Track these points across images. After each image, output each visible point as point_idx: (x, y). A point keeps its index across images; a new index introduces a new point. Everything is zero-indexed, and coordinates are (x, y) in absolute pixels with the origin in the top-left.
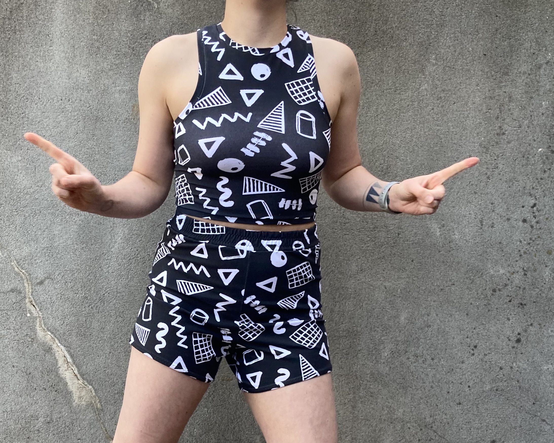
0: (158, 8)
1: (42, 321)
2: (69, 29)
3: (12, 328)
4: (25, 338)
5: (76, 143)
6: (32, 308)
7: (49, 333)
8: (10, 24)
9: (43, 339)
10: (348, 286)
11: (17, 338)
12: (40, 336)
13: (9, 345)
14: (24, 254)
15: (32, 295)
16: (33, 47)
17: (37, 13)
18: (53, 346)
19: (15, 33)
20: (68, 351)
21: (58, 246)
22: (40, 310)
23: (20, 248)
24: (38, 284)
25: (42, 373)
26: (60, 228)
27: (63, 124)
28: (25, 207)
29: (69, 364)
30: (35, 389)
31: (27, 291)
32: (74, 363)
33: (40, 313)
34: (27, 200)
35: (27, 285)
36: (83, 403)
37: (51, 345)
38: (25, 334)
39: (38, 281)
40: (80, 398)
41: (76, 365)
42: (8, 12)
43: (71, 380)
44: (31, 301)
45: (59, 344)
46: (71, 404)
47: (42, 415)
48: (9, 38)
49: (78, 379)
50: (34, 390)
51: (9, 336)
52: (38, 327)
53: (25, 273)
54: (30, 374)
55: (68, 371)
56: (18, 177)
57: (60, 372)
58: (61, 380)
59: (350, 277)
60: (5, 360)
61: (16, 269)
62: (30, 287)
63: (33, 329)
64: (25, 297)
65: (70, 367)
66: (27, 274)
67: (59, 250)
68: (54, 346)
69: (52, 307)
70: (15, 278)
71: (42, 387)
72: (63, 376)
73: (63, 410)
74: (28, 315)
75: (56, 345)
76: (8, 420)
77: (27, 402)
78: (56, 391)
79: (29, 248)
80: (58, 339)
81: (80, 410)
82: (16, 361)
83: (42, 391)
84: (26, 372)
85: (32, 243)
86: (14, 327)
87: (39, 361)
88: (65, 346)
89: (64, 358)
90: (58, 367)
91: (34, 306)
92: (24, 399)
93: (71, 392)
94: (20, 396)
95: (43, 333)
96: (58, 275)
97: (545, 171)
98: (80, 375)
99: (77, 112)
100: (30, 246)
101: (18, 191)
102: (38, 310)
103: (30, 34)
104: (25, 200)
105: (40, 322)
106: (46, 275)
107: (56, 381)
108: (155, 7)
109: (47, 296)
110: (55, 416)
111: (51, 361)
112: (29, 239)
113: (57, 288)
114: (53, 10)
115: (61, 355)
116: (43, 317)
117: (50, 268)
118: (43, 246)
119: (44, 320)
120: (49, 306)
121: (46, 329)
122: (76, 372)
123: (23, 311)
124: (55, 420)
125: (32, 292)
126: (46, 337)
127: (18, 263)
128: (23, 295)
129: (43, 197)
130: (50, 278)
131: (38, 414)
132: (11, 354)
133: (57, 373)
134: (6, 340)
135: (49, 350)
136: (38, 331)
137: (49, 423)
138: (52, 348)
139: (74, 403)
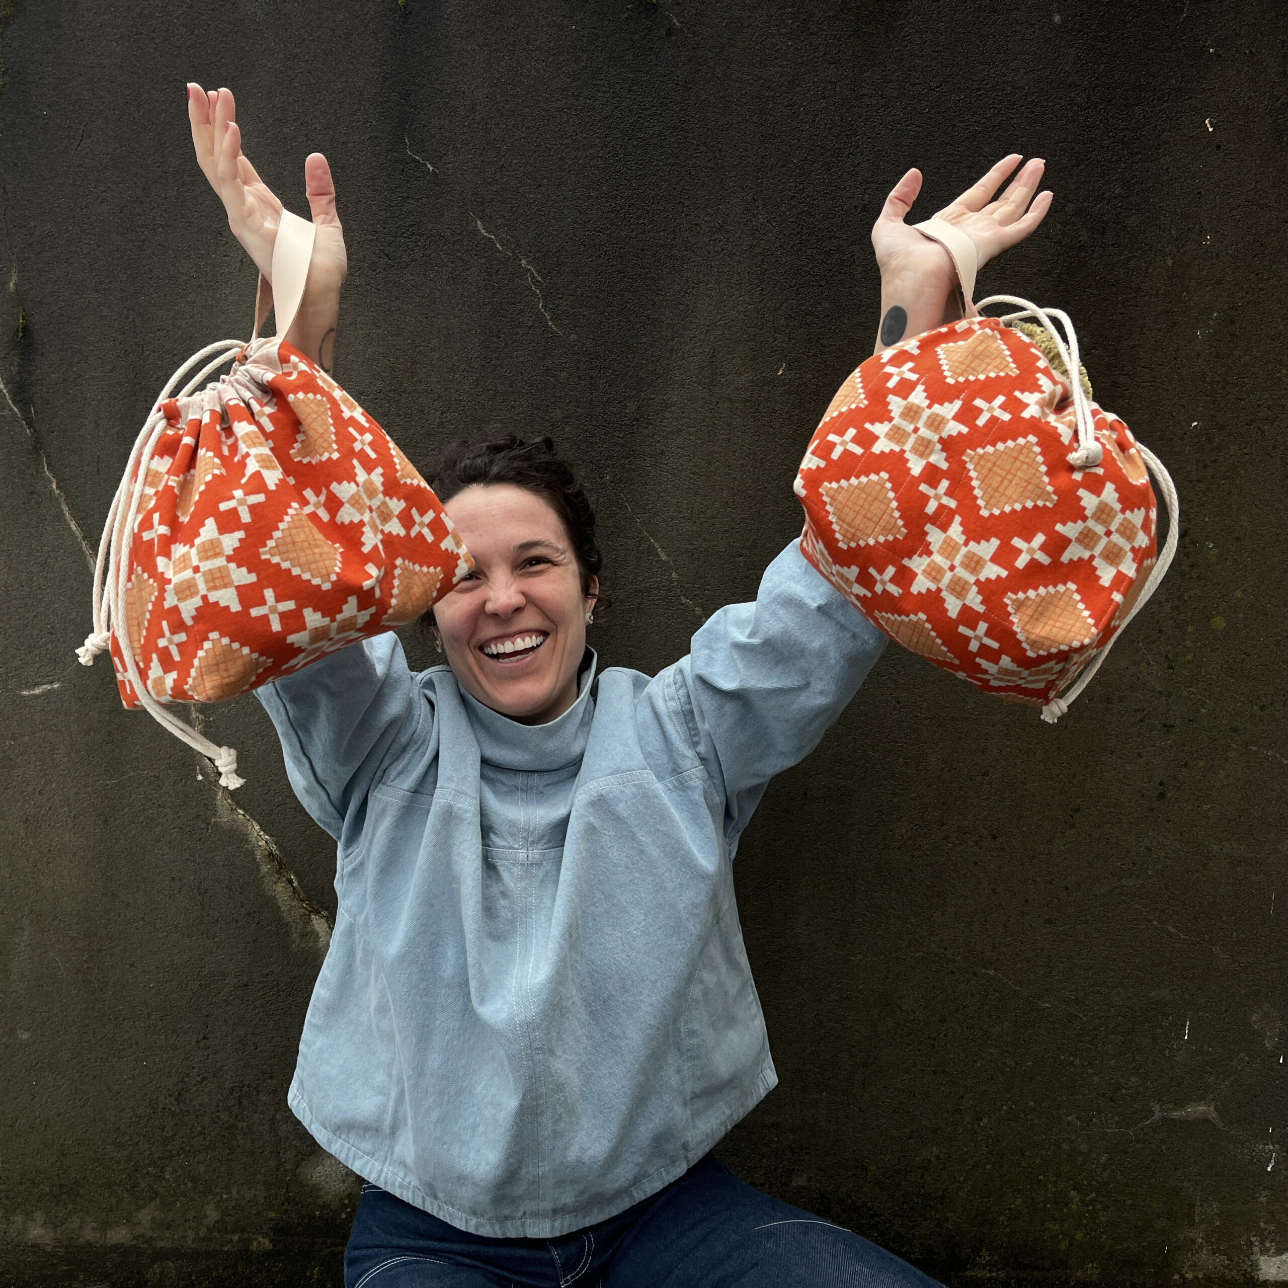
4: (195, 822)
6: (206, 764)
7: (241, 811)
9: (229, 824)
11: (177, 824)
12: (224, 818)
18: (249, 837)
20: (280, 845)
25: (230, 889)
30: (217, 921)
36: (312, 944)
37: (245, 835)
38: (195, 815)
41: (296, 871)
43: (286, 900)
45: (262, 833)
46: (288, 948)
47: (231, 971)
49: (302, 899)
50: (215, 923)
51: (162, 821)
52: (218, 800)
54: (206, 891)
55: (280, 884)
57: (265, 886)
58: (270, 903)
63: (210, 804)
65: (284, 875)
68: (252, 837)
71: (231, 916)
72: (270, 893)
73: (273, 960)
74: (199, 777)
75: (255, 834)
76: (166, 982)
77: (202, 948)
78: (258, 924)
80: (258, 822)
82: (179, 869)
83: (231, 924)
84: (198, 890)
86: (172, 802)
88: (273, 836)
90: (260, 876)
91: (210, 760)
92: (197, 941)
93: (287, 924)
94: (189, 936)
95: (228, 811)
97: (1205, 466)
98: (304, 891)
105: (223, 791)
107: (257, 905)
110: (257, 973)
111: (247, 865)
121: (233, 802)
122: (297, 885)
123: (187, 767)
124: (257, 981)
126: (236, 819)
131: (225, 969)
132: (168, 854)
133: (259, 888)
134: (158, 829)
135: (242, 844)
136: (219, 807)
137: (246, 986)
138: (247, 839)
139: (294, 946)
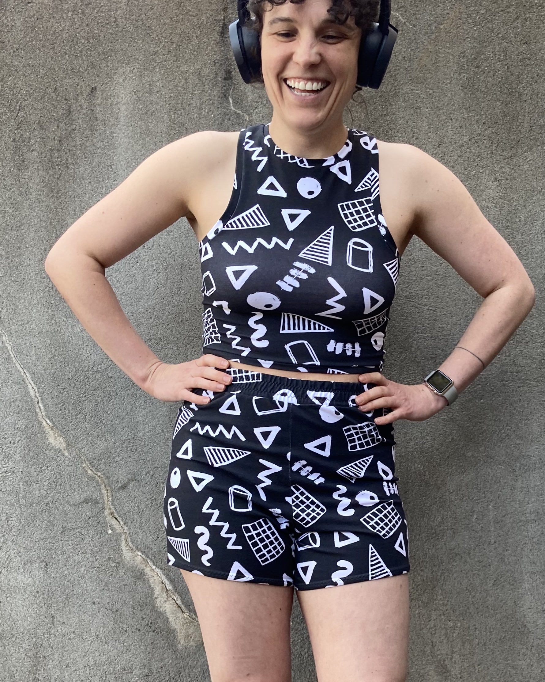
0: (250, 121)
1: (129, 538)
2: (137, 157)
3: (88, 551)
4: (108, 563)
5: (157, 300)
6: (114, 522)
7: (140, 553)
8: (60, 156)
9: (132, 562)
10: (530, 454)
11: (96, 565)
12: (128, 558)
13: (86, 574)
14: (98, 451)
15: (112, 504)
16: (92, 183)
17: (95, 140)
18: (145, 571)
19: (67, 167)
20: (167, 575)
21: (143, 436)
22: (125, 524)
23: (93, 444)
24: (119, 489)
25: (134, 608)
26: (144, 412)
27: (139, 277)
28: (95, 389)
29: (170, 592)
30: (126, 631)
31: (106, 501)
32: (176, 591)
33: (126, 528)
34: (98, 379)
35: (105, 492)
36: (192, 643)
37: (142, 570)
38: (107, 558)
39: (120, 485)
40: (187, 637)
41: (179, 593)
42: (56, 142)
43: (173, 613)
44: (113, 513)
45: (154, 567)
46: (176, 647)
47: (137, 665)
48: (60, 175)
49: (183, 612)
50: (124, 632)
51: (85, 563)
52: (123, 547)
53: (102, 476)
54: (117, 611)
55: (168, 603)
56: (84, 351)
57: (158, 604)
58: (160, 615)
59: (532, 441)
60: (83, 595)
61: (89, 472)
62: (110, 494)
63: (118, 551)
64: (103, 508)
65: (171, 596)
66: (104, 478)
67: (145, 442)
68: (147, 570)
69: (141, 518)
70: (88, 484)
71: (135, 627)
72: (161, 609)
73: (165, 656)
74: (110, 532)
75: (149, 569)
76: (92, 677)
77: (115, 650)
78: (154, 631)
79: (104, 442)
80: (151, 560)
81: (189, 653)
82: (97, 596)
83: (135, 632)
84: (111, 610)
85: (108, 436)
86: (91, 550)
87: (129, 592)
88: (161, 569)
89: (161, 585)
90: (154, 598)
91: (116, 519)
92: (112, 646)
93: (174, 630)
94: (106, 643)
95: (130, 554)
96: (146, 475)
98: (185, 606)
99: (156, 261)
100: (106, 440)
101: (85, 370)
102: (122, 523)
103: (87, 167)
104: (94, 380)
105: (126, 540)
106: (129, 477)
107: (153, 618)
108: (246, 120)
109: (133, 504)
110: (155, 666)
111: (144, 590)
112: (103, 431)
113: (146, 491)
114: (115, 135)
115: (157, 581)
116: (129, 533)
117: (134, 467)
118: (123, 438)
119: (131, 536)
120: (136, 517)
121: (134, 548)
122: (179, 602)
123: (102, 526)
124: (155, 672)
125: (113, 500)
126: (136, 558)
127: (91, 463)
128: (100, 505)
129: (118, 374)
130: (136, 480)
131: (132, 664)
132: (91, 586)
133: (154, 606)
134: (82, 569)
135: (140, 576)
136: (125, 552)
137: (147, 676)
138: (144, 572)
139: (179, 645)
